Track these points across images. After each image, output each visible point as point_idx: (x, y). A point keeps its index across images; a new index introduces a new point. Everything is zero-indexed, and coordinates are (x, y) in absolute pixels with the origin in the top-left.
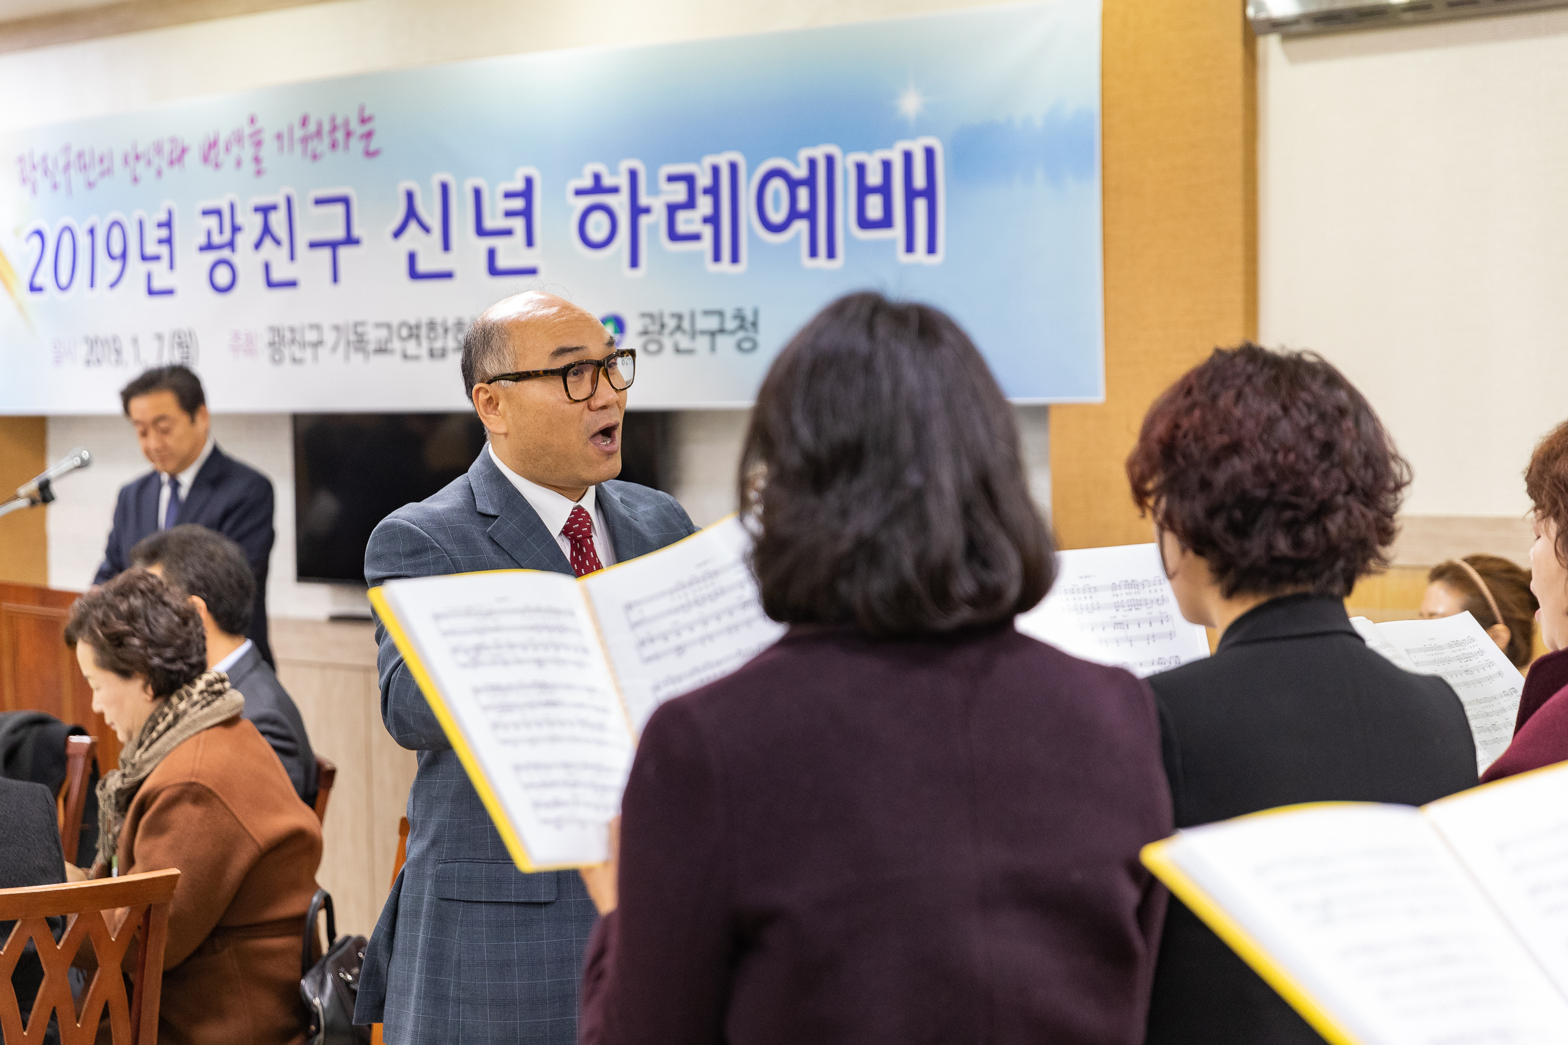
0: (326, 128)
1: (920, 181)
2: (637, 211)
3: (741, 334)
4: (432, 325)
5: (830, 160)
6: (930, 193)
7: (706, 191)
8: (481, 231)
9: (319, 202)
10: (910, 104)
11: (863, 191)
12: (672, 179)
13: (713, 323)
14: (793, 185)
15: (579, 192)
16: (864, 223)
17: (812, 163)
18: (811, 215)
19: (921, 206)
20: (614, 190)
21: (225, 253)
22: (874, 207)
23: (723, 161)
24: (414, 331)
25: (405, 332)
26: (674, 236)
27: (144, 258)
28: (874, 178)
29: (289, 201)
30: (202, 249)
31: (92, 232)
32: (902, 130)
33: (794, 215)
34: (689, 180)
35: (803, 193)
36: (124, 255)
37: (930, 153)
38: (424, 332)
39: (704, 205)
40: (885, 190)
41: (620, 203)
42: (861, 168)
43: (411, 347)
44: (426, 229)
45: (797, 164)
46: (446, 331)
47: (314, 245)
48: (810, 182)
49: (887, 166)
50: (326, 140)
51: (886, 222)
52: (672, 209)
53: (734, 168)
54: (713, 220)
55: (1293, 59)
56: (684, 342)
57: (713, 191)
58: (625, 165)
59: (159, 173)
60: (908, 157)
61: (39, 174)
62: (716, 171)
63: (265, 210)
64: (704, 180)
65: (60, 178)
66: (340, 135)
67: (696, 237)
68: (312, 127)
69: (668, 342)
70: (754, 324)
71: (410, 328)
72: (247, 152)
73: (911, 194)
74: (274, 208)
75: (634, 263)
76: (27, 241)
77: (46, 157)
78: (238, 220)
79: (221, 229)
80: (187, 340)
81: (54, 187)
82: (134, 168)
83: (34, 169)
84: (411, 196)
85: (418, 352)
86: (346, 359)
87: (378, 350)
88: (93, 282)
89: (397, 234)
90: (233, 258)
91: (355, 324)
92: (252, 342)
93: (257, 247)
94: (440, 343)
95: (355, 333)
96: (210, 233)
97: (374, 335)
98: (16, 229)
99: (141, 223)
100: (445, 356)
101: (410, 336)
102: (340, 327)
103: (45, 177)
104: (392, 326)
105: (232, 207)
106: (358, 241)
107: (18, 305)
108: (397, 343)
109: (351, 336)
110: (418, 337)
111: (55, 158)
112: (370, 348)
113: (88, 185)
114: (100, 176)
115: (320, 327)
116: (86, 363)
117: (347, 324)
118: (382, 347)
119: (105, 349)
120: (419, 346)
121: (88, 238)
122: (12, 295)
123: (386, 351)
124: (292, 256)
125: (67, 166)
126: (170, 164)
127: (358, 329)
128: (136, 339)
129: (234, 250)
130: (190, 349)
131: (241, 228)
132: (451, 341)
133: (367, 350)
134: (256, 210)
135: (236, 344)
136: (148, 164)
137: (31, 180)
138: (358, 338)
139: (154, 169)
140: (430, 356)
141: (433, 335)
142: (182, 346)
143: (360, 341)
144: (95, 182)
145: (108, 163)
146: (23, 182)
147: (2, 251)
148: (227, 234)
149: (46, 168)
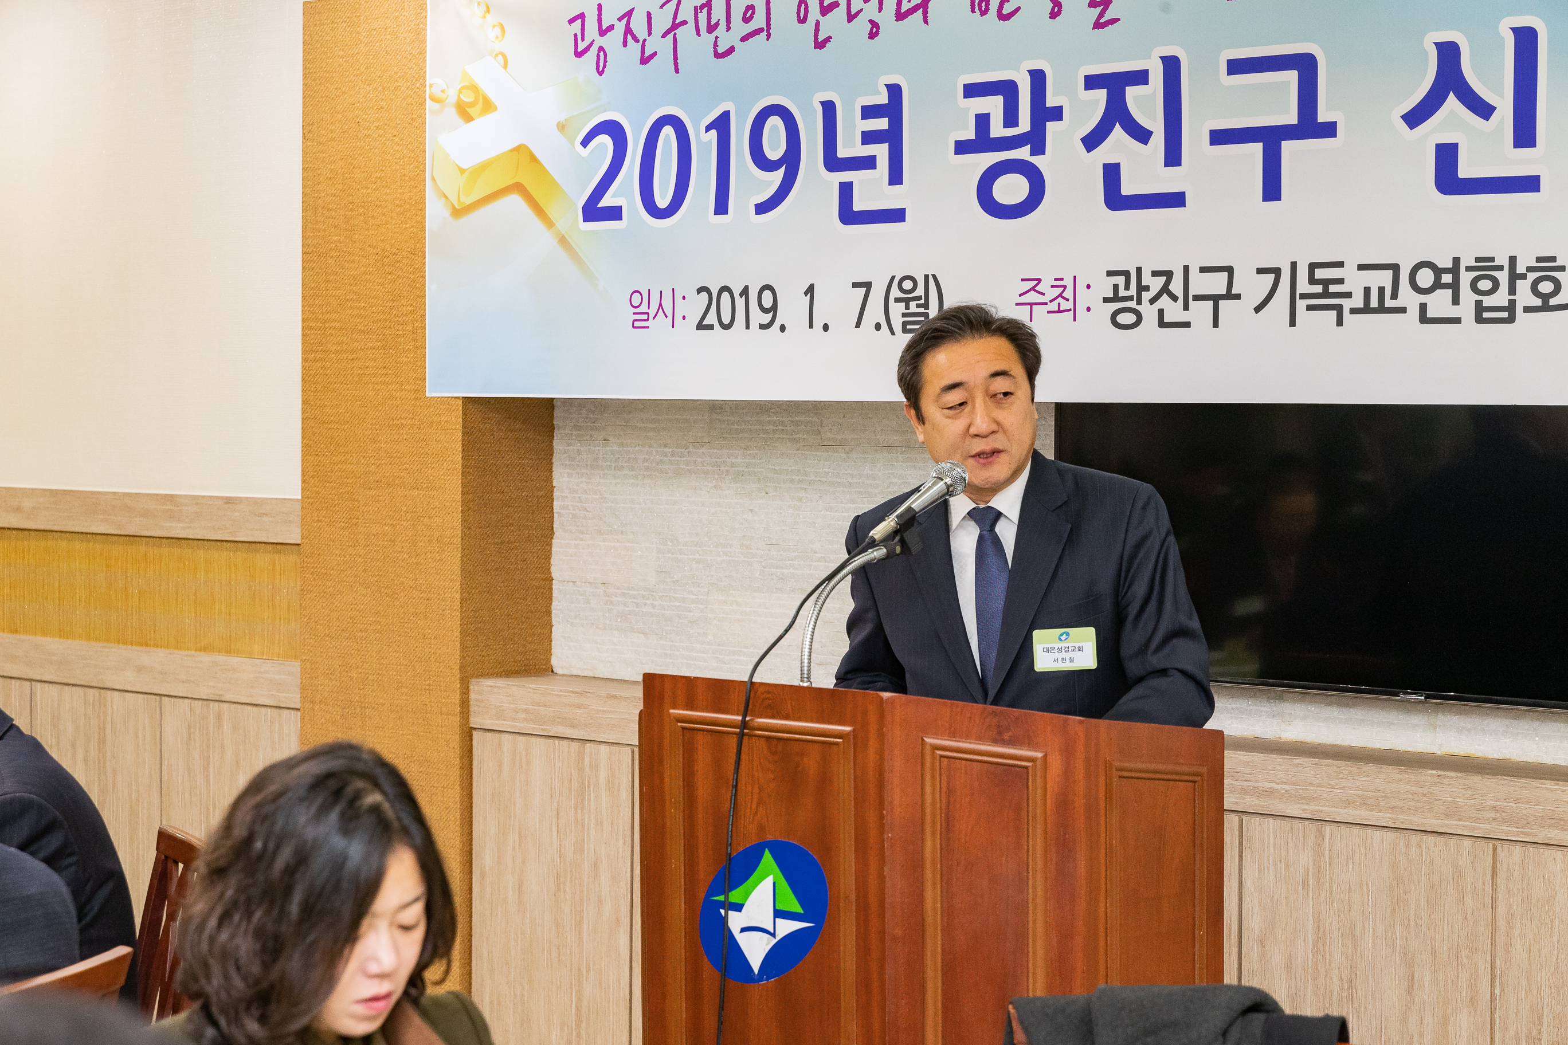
4: (1485, 266)
9: (1236, 67)
21: (1023, 153)
24: (1447, 278)
25: (1425, 278)
27: (833, 163)
29: (1171, 66)
30: (962, 147)
31: (721, 124)
36: (791, 160)
38: (1466, 278)
43: (1439, 303)
44: (1483, 108)
46: (1514, 277)
47: (1219, 137)
59: (875, 31)
61: (613, 41)
63: (1116, 85)
65: (660, 46)
71: (1438, 271)
74: (1141, 77)
76: (585, 143)
77: (629, 14)
78: (1051, 102)
79: (1011, 118)
80: (920, 291)
81: (645, 60)
82: (818, 23)
83: (603, 33)
84: (1448, 53)
85: (1453, 312)
86: (1293, 323)
87: (1366, 309)
88: (721, 207)
89: (1415, 118)
90: (1036, 160)
91: (1313, 267)
92: (1068, 293)
93: (1092, 141)
94: (1501, 298)
95: (1312, 281)
96: (983, 121)
97: (1355, 282)
98: (561, 127)
99: (829, 108)
100: (1511, 319)
101: (1437, 285)
102: (1277, 272)
103: (625, 44)
104: (1395, 268)
105: (1038, 78)
106: (1329, 130)
107: (563, 241)
108: (1408, 297)
109: (1303, 286)
110: (1455, 287)
111: (649, 14)
112: (1347, 304)
113: (718, 55)
114: (744, 39)
115: (1229, 270)
116: (700, 326)
117: (1294, 265)
118: (1374, 303)
119: (740, 302)
120: (1456, 301)
121: (714, 133)
122: (549, 223)
123: (1382, 309)
124: (1173, 157)
125: (675, 26)
126: (900, 16)
127: (1320, 274)
128: (810, 291)
129: (1039, 149)
130: (926, 306)
131: (1057, 114)
132: (1524, 296)
133: (1339, 309)
134: (1092, 82)
135: (1033, 297)
136: (851, 17)
137: (594, 50)
138: (1318, 289)
139: (861, 24)
140: (1479, 319)
141: (1485, 285)
142: (907, 302)
143: (1325, 294)
144: (731, 50)
145: (759, 21)
146: (579, 54)
147: (533, 159)
148: (1025, 124)
149: (628, 30)
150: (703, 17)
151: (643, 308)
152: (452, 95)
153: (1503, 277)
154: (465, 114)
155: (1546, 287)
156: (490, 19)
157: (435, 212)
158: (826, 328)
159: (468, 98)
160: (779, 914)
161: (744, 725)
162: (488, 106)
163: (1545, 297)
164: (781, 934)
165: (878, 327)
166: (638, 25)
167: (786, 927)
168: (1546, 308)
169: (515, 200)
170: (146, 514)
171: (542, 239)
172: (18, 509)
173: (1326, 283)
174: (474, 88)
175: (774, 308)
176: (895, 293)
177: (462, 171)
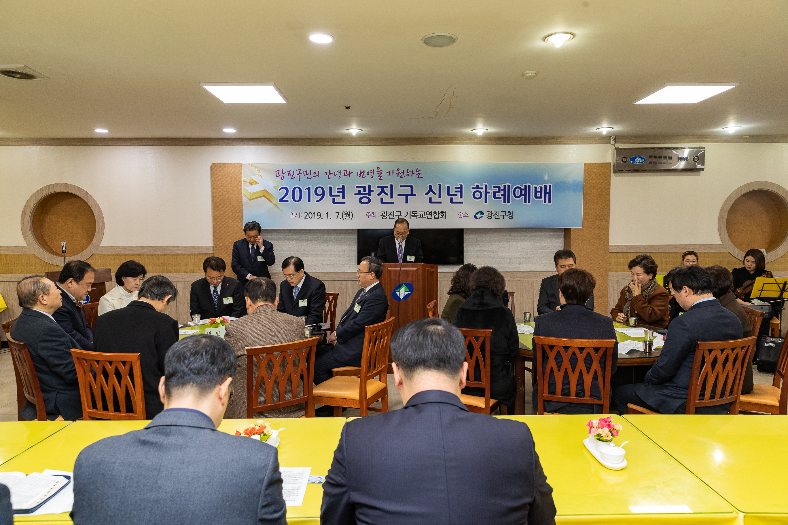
0: (406, 171)
1: (548, 191)
2: (486, 193)
3: (510, 216)
4: (435, 212)
5: (529, 186)
6: (549, 193)
7: (502, 190)
8: (449, 194)
9: (401, 186)
10: (546, 178)
11: (536, 192)
12: (494, 187)
13: (504, 213)
14: (521, 190)
15: (473, 188)
16: (536, 197)
17: (526, 186)
18: (525, 195)
19: (547, 195)
20: (482, 188)
21: (367, 196)
22: (538, 195)
23: (506, 185)
24: (430, 213)
25: (428, 213)
26: (495, 197)
27: (331, 195)
28: (538, 190)
29: (392, 186)
30: (355, 194)
31: (309, 189)
32: (544, 182)
33: (521, 195)
34: (499, 188)
35: (523, 191)
36: (323, 194)
37: (550, 186)
38: (433, 213)
39: (502, 192)
40: (541, 192)
41: (483, 191)
42: (536, 188)
43: (430, 216)
44: (435, 194)
45: (523, 187)
46: (439, 213)
47: (399, 195)
48: (525, 189)
49: (541, 188)
50: (405, 174)
51: (541, 197)
52: (495, 193)
53: (509, 186)
54: (504, 195)
55: (615, 176)
56: (497, 217)
57: (504, 190)
58: (484, 184)
59: (340, 177)
60: (545, 186)
61: (285, 175)
62: (505, 186)
63: (383, 188)
64: (502, 188)
65: (296, 176)
66: (410, 174)
67: (500, 198)
68: (401, 171)
69: (493, 217)
70: (513, 214)
71: (429, 213)
72: (376, 175)
73: (546, 193)
74: (387, 187)
75: (486, 202)
76: (280, 190)
77: (289, 171)
78: (371, 189)
79: (365, 191)
80: (349, 213)
81: (292, 178)
82: (329, 176)
83: (283, 173)
84: (431, 187)
85: (431, 217)
86: (410, 219)
87: (421, 217)
88: (309, 200)
89: (426, 194)
90: (369, 197)
91: (413, 212)
92: (375, 214)
93: (379, 195)
94: (437, 216)
95: (413, 213)
96: (360, 191)
97: (419, 214)
98: (274, 187)
99: (331, 188)
100: (438, 218)
101: (429, 214)
102: (408, 212)
103: (288, 175)
104: (424, 212)
105: (369, 186)
106: (415, 195)
107: (275, 205)
108: (426, 216)
109: (411, 214)
110: (431, 214)
111: (294, 172)
112: (418, 216)
113: (308, 179)
114: (314, 177)
115: (401, 212)
116: (305, 218)
117: (410, 212)
118: (422, 216)
119: (313, 215)
120: (432, 216)
121: (307, 190)
122: (272, 202)
123: (423, 217)
124: (392, 197)
125: (299, 174)
126: (344, 176)
127: (414, 213)
128: (327, 213)
129: (370, 195)
130: (350, 216)
131: (373, 191)
132: (440, 216)
133: (417, 217)
134: (378, 187)
135: (369, 215)
136: (335, 175)
137: (281, 176)
138: (414, 214)
139: (337, 176)
140: (434, 218)
141: (435, 214)
142: (346, 215)
143: (415, 215)
144: (311, 178)
145: (317, 174)
146: (277, 176)
147: (267, 192)
148: (367, 192)
149: (289, 173)
150: (305, 173)
151: (293, 215)
152: (248, 181)
153: (437, 213)
154: (251, 184)
155: (442, 215)
156: (256, 169)
157: (244, 199)
158: (331, 218)
159: (251, 181)
160: (405, 292)
161: (400, 269)
162: (256, 183)
163: (442, 216)
164: (406, 294)
165: (341, 218)
166: (291, 173)
167: (406, 293)
168: (442, 217)
169: (264, 198)
170: (170, 250)
171: (271, 205)
172: (132, 250)
173: (415, 214)
174: (253, 180)
175: (320, 216)
176: (344, 214)
177: (251, 193)
